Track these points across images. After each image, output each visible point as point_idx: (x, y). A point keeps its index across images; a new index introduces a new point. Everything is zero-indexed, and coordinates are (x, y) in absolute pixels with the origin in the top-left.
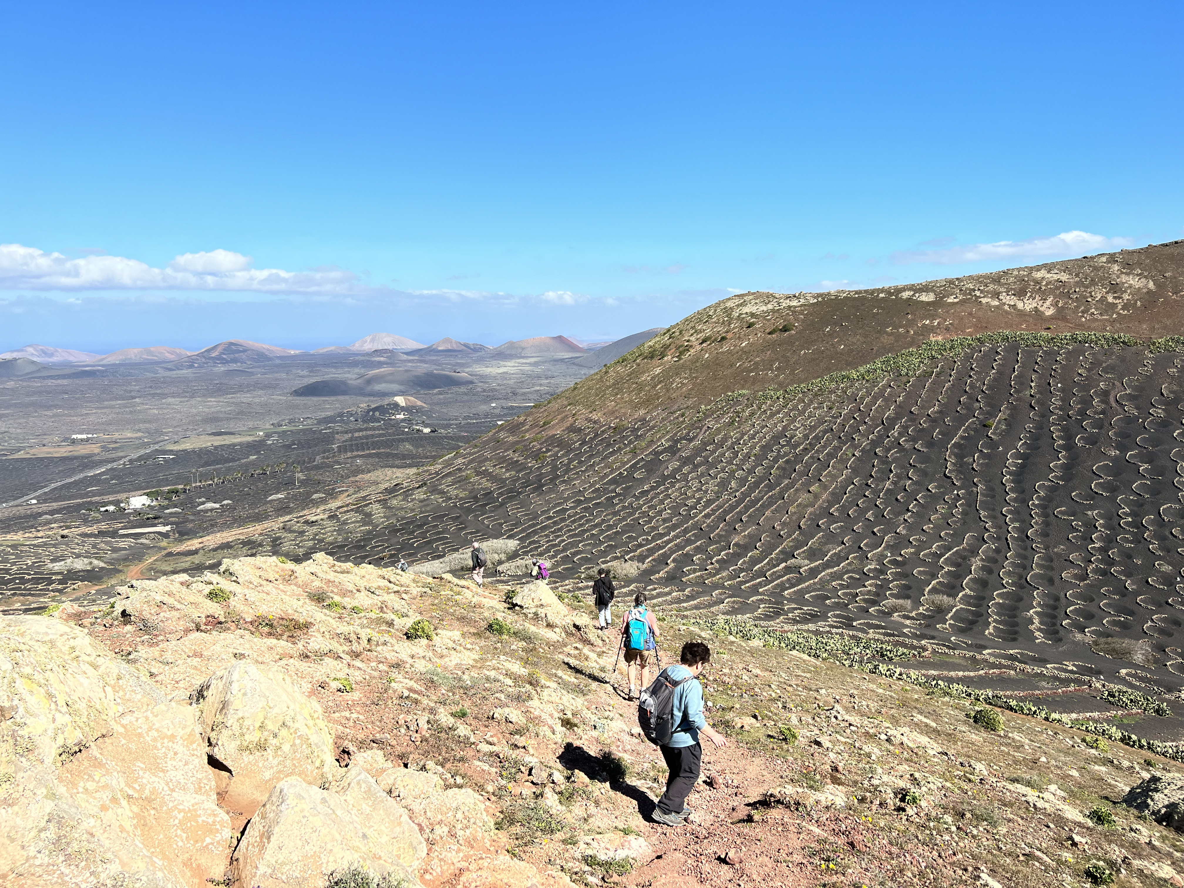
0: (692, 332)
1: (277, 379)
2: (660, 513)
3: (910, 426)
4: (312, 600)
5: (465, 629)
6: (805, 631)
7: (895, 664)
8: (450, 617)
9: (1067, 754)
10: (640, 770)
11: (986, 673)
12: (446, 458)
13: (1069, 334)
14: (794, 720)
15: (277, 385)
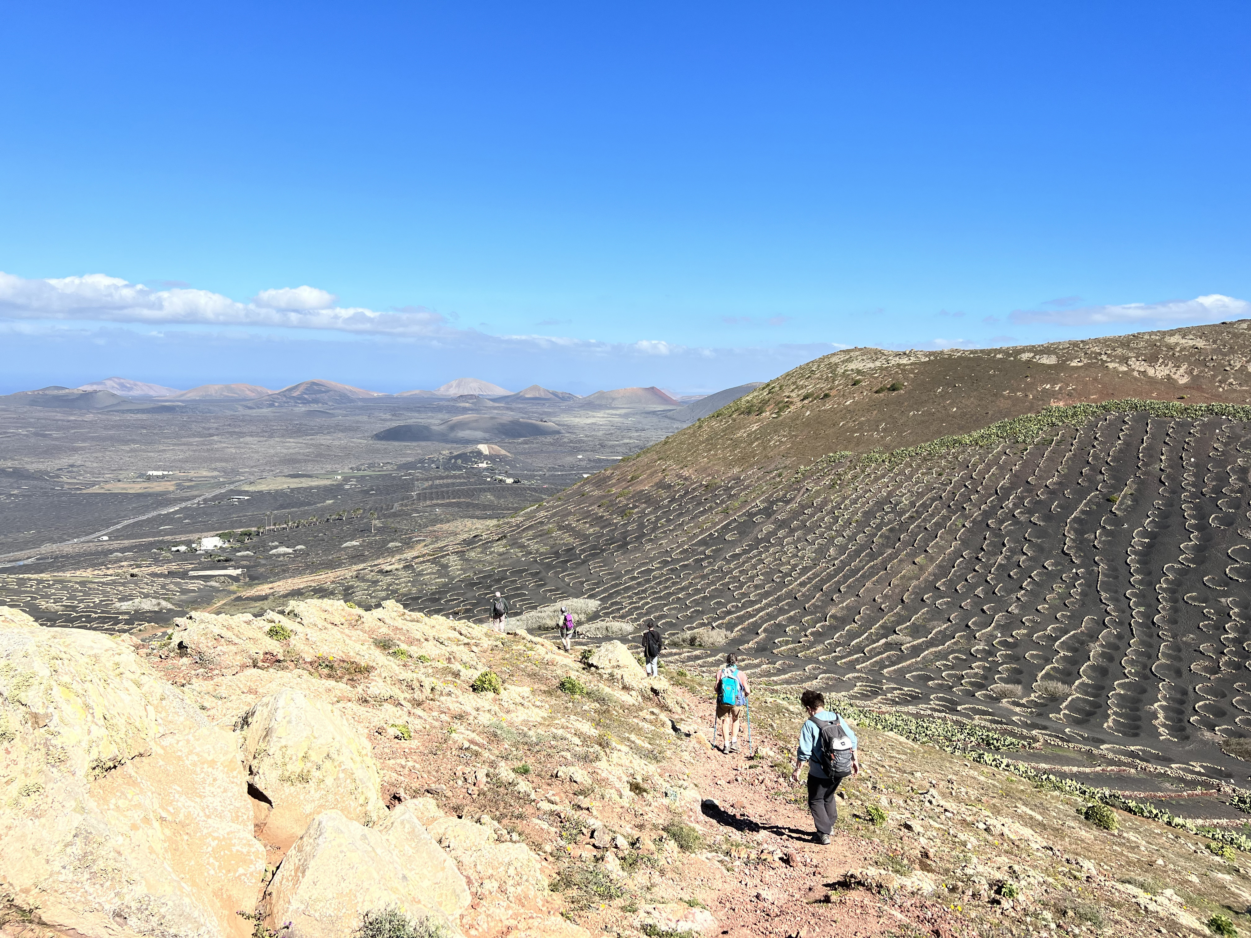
0: (793, 387)
1: (358, 422)
2: (752, 579)
3: (1027, 497)
4: (378, 647)
5: (536, 687)
6: (905, 713)
7: (1002, 755)
8: (521, 673)
9: (1188, 859)
10: (712, 842)
11: (1103, 770)
12: (529, 510)
13: (1204, 405)
14: (884, 801)
15: (358, 427)
